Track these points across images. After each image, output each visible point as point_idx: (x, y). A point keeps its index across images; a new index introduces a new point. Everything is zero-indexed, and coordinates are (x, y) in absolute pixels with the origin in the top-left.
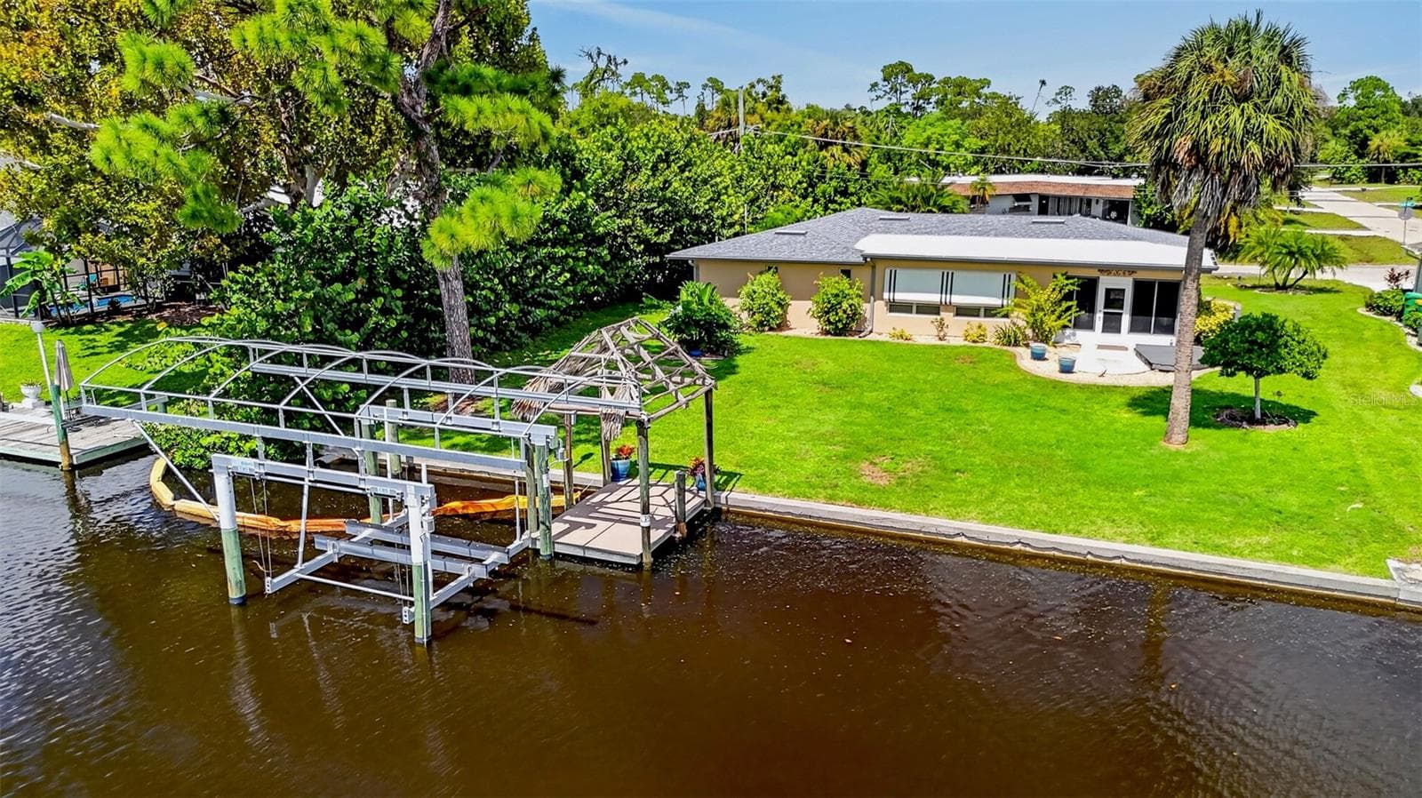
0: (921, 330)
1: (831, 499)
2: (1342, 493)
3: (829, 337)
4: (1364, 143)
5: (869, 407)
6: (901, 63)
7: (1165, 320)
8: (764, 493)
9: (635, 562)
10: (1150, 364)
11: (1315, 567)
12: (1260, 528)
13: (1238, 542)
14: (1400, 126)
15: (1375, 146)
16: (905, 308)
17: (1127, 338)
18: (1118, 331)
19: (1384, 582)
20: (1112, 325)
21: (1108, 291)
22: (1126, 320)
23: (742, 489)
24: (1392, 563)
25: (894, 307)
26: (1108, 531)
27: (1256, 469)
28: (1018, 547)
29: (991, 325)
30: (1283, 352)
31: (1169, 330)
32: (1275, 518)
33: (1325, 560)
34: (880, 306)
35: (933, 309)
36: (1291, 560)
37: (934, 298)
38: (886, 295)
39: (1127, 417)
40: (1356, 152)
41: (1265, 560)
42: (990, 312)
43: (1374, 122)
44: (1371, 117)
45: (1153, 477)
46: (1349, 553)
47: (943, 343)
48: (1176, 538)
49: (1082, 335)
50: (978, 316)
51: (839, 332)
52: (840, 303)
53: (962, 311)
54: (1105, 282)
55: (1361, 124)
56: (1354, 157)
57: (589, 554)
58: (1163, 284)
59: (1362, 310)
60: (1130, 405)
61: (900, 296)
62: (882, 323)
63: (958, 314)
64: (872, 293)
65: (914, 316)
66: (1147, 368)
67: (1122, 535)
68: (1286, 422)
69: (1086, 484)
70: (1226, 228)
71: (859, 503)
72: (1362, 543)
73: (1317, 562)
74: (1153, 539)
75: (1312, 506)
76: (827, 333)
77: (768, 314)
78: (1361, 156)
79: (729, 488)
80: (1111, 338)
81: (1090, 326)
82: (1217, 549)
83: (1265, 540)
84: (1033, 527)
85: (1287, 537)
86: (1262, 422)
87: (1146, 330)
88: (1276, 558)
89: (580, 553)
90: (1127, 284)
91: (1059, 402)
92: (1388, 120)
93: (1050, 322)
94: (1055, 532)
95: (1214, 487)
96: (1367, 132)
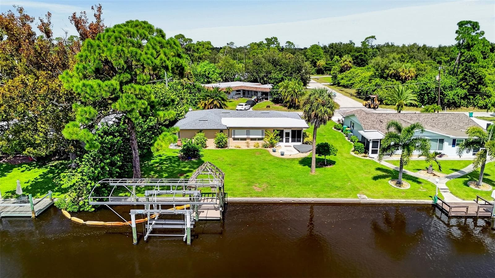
0: (243, 145)
1: (251, 196)
2: (346, 181)
3: (219, 149)
4: (315, 63)
5: (245, 170)
6: (180, 35)
7: (299, 139)
8: (235, 197)
9: (219, 219)
10: (299, 151)
11: (346, 198)
12: (335, 191)
13: (332, 195)
14: (323, 59)
15: (318, 65)
16: (238, 139)
17: (291, 144)
18: (289, 142)
19: (358, 199)
20: (287, 141)
21: (286, 133)
22: (290, 139)
23: (229, 197)
24: (358, 195)
25: (234, 139)
26: (309, 196)
27: (330, 177)
28: (293, 202)
29: (261, 143)
30: (330, 151)
31: (300, 141)
32: (337, 188)
33: (347, 196)
34: (231, 139)
35: (245, 139)
36: (342, 197)
37: (245, 136)
38: (233, 137)
39: (301, 167)
40: (313, 66)
41: (338, 198)
42: (259, 139)
43: (317, 58)
44: (316, 56)
45: (312, 182)
46: (351, 194)
47: (249, 148)
48: (321, 195)
49: (281, 144)
50: (256, 140)
51: (222, 147)
52: (222, 140)
53: (252, 139)
54: (285, 131)
55: (314, 58)
56: (313, 67)
57: (207, 219)
58: (298, 131)
59: (333, 128)
60: (300, 163)
61: (236, 137)
62: (232, 144)
63: (251, 140)
64: (229, 136)
65: (240, 141)
66: (298, 152)
67: (311, 196)
68: (331, 165)
69: (300, 185)
70: (295, 102)
71: (258, 197)
72: (353, 192)
73: (346, 197)
74: (317, 196)
75: (342, 185)
76: (219, 147)
77: (203, 144)
78: (315, 67)
79: (226, 197)
80: (287, 144)
81: (282, 141)
82: (329, 197)
83: (337, 194)
84: (295, 197)
85: (340, 192)
86: (327, 165)
87: (295, 141)
88: (340, 197)
89: (205, 218)
90: (290, 131)
91: (284, 164)
92: (321, 57)
93: (274, 141)
94: (299, 198)
95: (324, 183)
96: (316, 60)
